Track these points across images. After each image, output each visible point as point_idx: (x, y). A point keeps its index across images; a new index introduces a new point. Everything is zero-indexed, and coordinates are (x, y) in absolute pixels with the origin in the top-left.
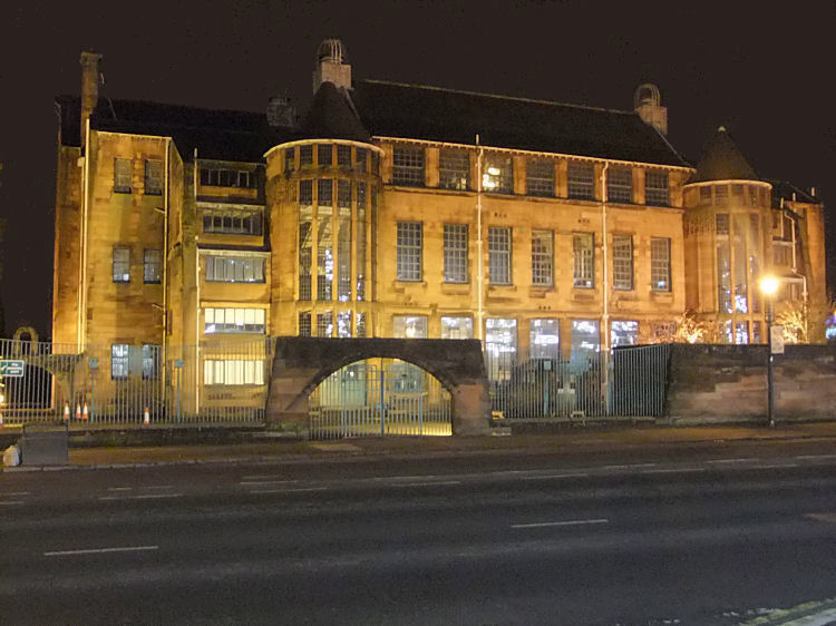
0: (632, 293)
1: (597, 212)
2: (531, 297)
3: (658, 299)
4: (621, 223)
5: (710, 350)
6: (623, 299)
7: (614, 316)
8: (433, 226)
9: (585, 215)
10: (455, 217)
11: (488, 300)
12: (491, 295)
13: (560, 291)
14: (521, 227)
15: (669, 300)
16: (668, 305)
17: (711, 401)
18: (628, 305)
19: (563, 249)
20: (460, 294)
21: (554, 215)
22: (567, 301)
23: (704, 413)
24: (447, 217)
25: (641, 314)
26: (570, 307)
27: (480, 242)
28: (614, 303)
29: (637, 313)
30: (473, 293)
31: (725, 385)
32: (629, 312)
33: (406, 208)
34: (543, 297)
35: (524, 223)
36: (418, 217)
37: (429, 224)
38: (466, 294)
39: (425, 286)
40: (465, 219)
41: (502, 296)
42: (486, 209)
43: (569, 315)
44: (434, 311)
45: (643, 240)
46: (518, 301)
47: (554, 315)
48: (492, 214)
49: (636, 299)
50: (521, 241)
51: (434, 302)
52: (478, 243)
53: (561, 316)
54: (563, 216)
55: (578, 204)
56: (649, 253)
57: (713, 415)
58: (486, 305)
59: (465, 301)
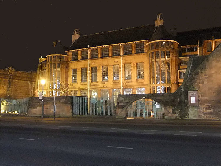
0: (131, 80)
1: (120, 58)
2: (101, 84)
3: (139, 81)
4: (127, 61)
5: (36, 99)
6: (127, 82)
7: (124, 87)
8: (79, 69)
9: (116, 60)
10: (84, 66)
11: (91, 86)
12: (92, 84)
13: (109, 81)
14: (99, 66)
15: (142, 81)
16: (143, 83)
17: (36, 111)
18: (129, 84)
19: (110, 70)
20: (85, 85)
21: (107, 62)
22: (111, 84)
23: (34, 114)
24: (82, 67)
25: (133, 86)
26: (112, 86)
27: (89, 71)
28: (125, 83)
29: (132, 86)
30: (87, 84)
31: (39, 107)
32: (129, 86)
33: (73, 66)
34: (105, 83)
35: (100, 65)
36: (76, 68)
37: (78, 69)
38: (86, 84)
39: (77, 84)
40: (86, 66)
41: (94, 84)
42: (91, 63)
43: (112, 88)
44: (79, 89)
45: (134, 64)
46: (98, 85)
47: (108, 88)
48: (92, 64)
49: (132, 82)
50: (99, 70)
51: (79, 87)
52: (89, 72)
53: (110, 88)
54: (110, 61)
55: (114, 58)
56: (136, 68)
57: (36, 114)
58: (90, 87)
59: (86, 86)
